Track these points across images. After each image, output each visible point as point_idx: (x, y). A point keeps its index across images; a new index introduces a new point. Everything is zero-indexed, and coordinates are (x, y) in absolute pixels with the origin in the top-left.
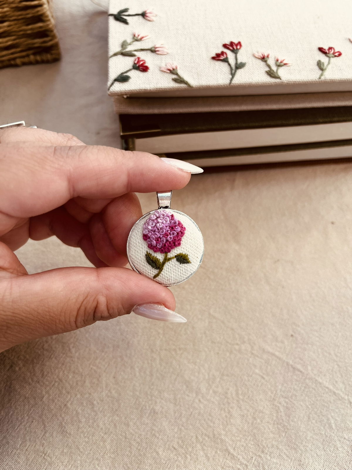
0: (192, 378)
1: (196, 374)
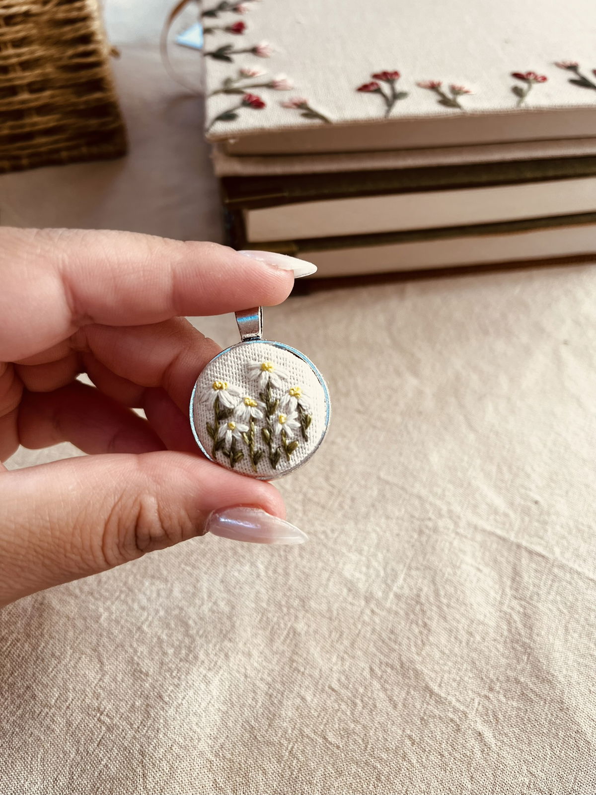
0: (357, 575)
1: (364, 569)
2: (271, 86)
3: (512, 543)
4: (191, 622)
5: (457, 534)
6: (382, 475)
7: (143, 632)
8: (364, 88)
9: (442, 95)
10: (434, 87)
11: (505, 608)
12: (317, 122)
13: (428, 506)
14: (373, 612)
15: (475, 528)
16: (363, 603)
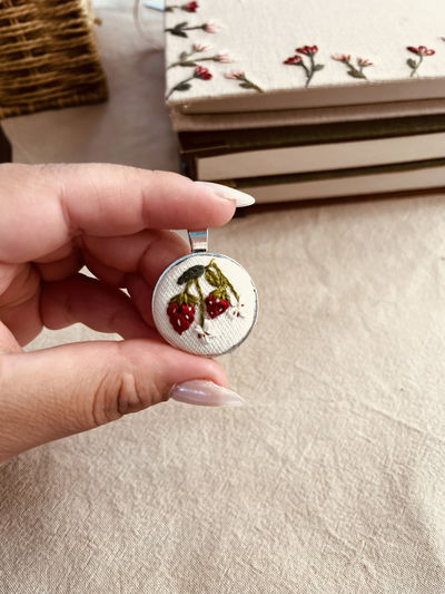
2: (217, 59)
3: (394, 421)
4: (154, 475)
5: (353, 412)
6: (298, 364)
7: (119, 481)
8: (290, 61)
9: (351, 66)
10: (345, 60)
11: (388, 471)
12: (252, 91)
13: (331, 391)
14: (288, 471)
15: (367, 408)
16: (280, 463)
